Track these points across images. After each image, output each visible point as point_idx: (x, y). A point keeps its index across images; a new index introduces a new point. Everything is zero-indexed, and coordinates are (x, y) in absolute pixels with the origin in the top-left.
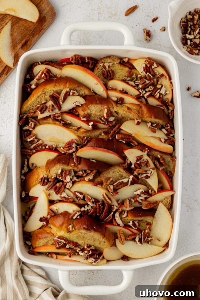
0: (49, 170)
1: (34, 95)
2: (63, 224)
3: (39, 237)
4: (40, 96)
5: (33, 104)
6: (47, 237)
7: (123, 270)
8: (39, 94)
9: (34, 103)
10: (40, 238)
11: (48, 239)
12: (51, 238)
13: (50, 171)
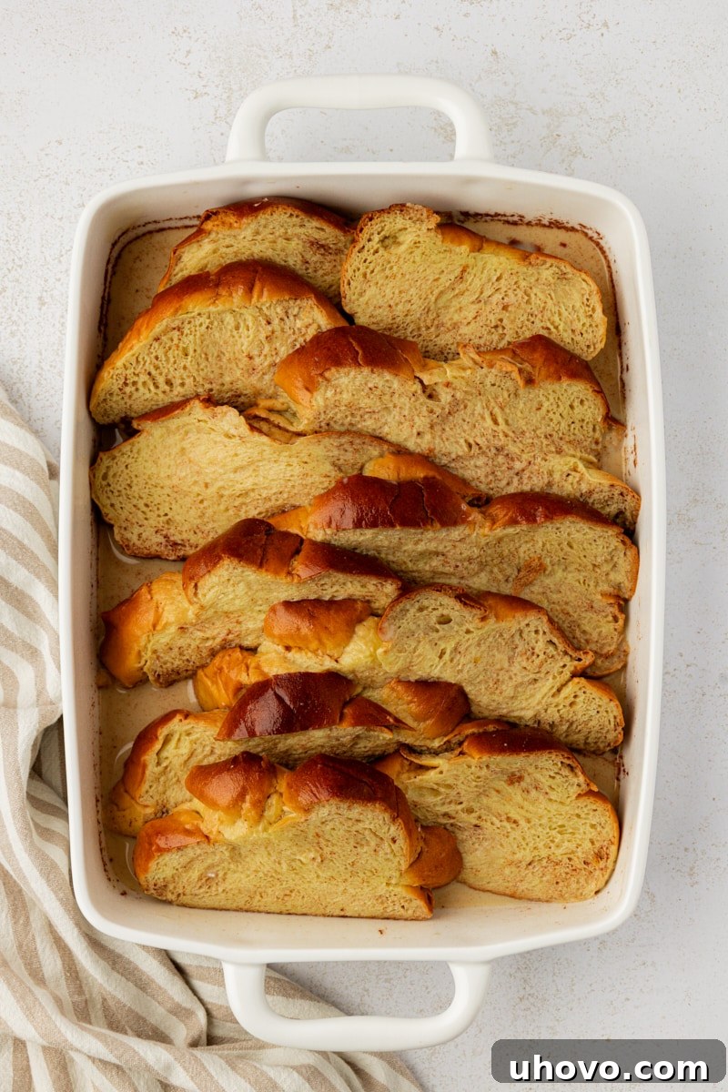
0: (193, 584)
1: (139, 333)
2: (241, 796)
3: (158, 846)
4: (163, 338)
5: (138, 362)
6: (186, 847)
7: (452, 962)
8: (158, 328)
9: (140, 359)
10: (161, 850)
11: (190, 853)
12: (199, 852)
13: (196, 586)
